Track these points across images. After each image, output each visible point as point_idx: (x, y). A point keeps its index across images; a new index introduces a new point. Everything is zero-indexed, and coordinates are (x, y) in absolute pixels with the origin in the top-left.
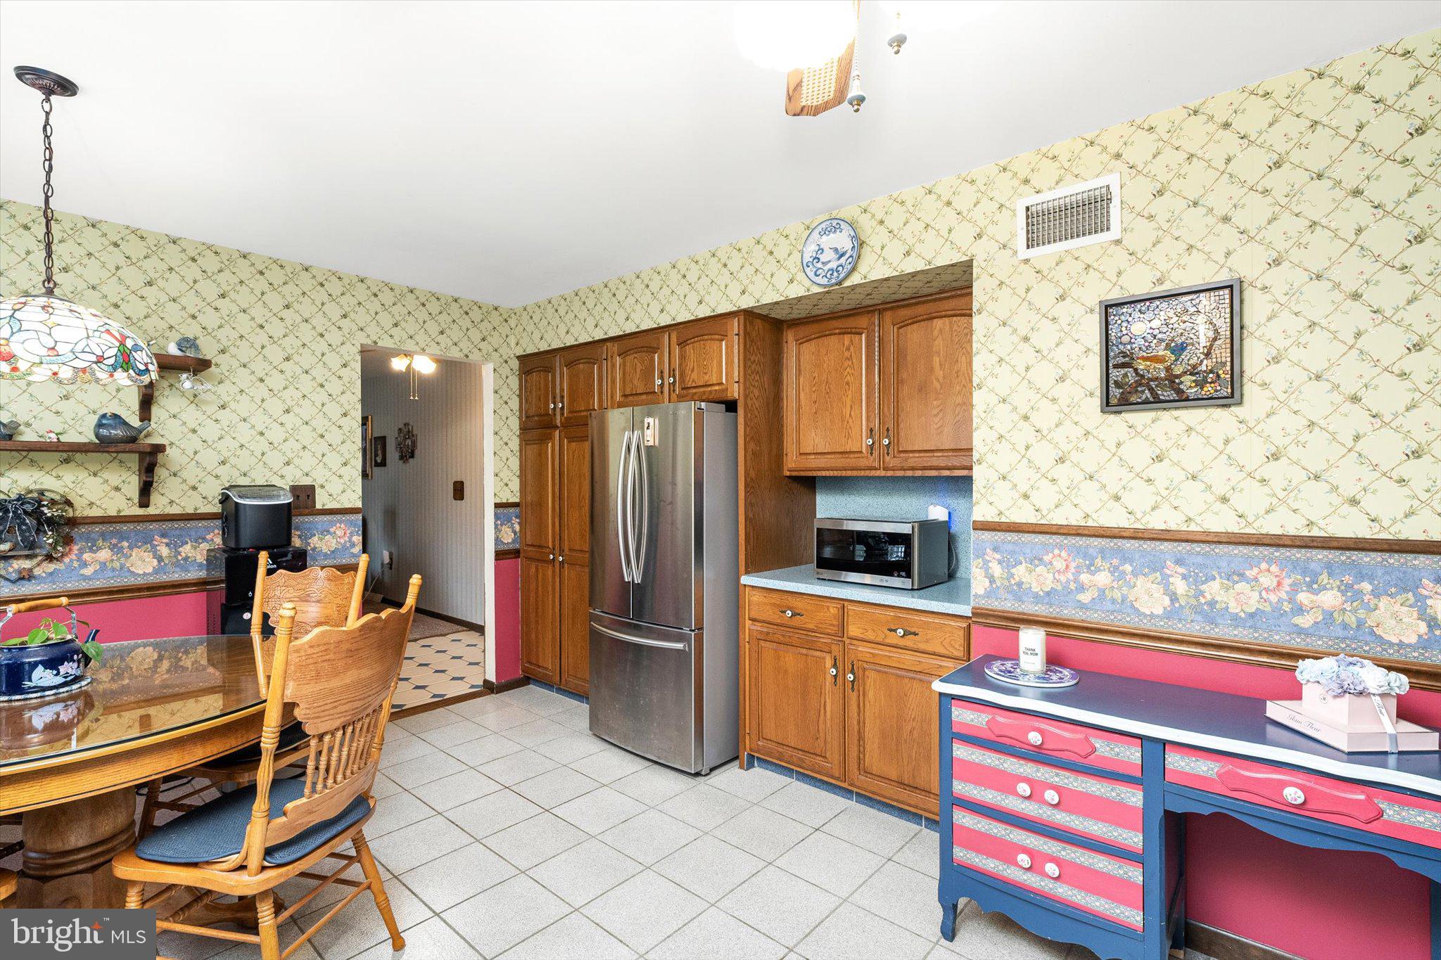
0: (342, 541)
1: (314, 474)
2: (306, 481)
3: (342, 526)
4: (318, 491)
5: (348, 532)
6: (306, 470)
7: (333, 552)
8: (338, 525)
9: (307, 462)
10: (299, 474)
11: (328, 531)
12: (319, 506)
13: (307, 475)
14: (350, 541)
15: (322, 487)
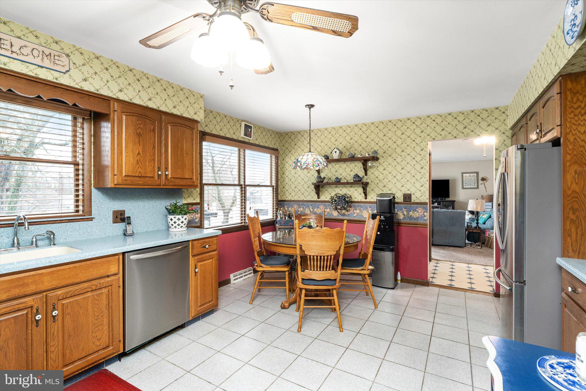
0: (421, 214)
1: (411, 190)
2: (409, 192)
3: (421, 209)
4: (412, 196)
5: (423, 211)
6: (408, 188)
7: (417, 218)
8: (419, 208)
9: (409, 186)
10: (406, 190)
11: (416, 210)
12: (412, 201)
13: (409, 190)
14: (424, 214)
15: (414, 194)
